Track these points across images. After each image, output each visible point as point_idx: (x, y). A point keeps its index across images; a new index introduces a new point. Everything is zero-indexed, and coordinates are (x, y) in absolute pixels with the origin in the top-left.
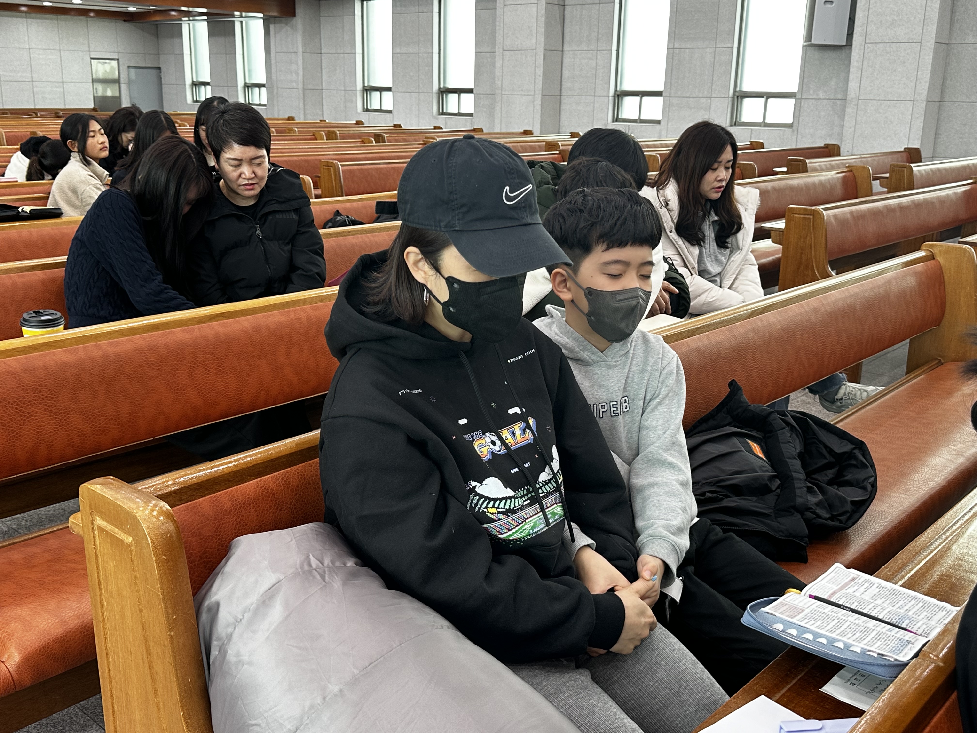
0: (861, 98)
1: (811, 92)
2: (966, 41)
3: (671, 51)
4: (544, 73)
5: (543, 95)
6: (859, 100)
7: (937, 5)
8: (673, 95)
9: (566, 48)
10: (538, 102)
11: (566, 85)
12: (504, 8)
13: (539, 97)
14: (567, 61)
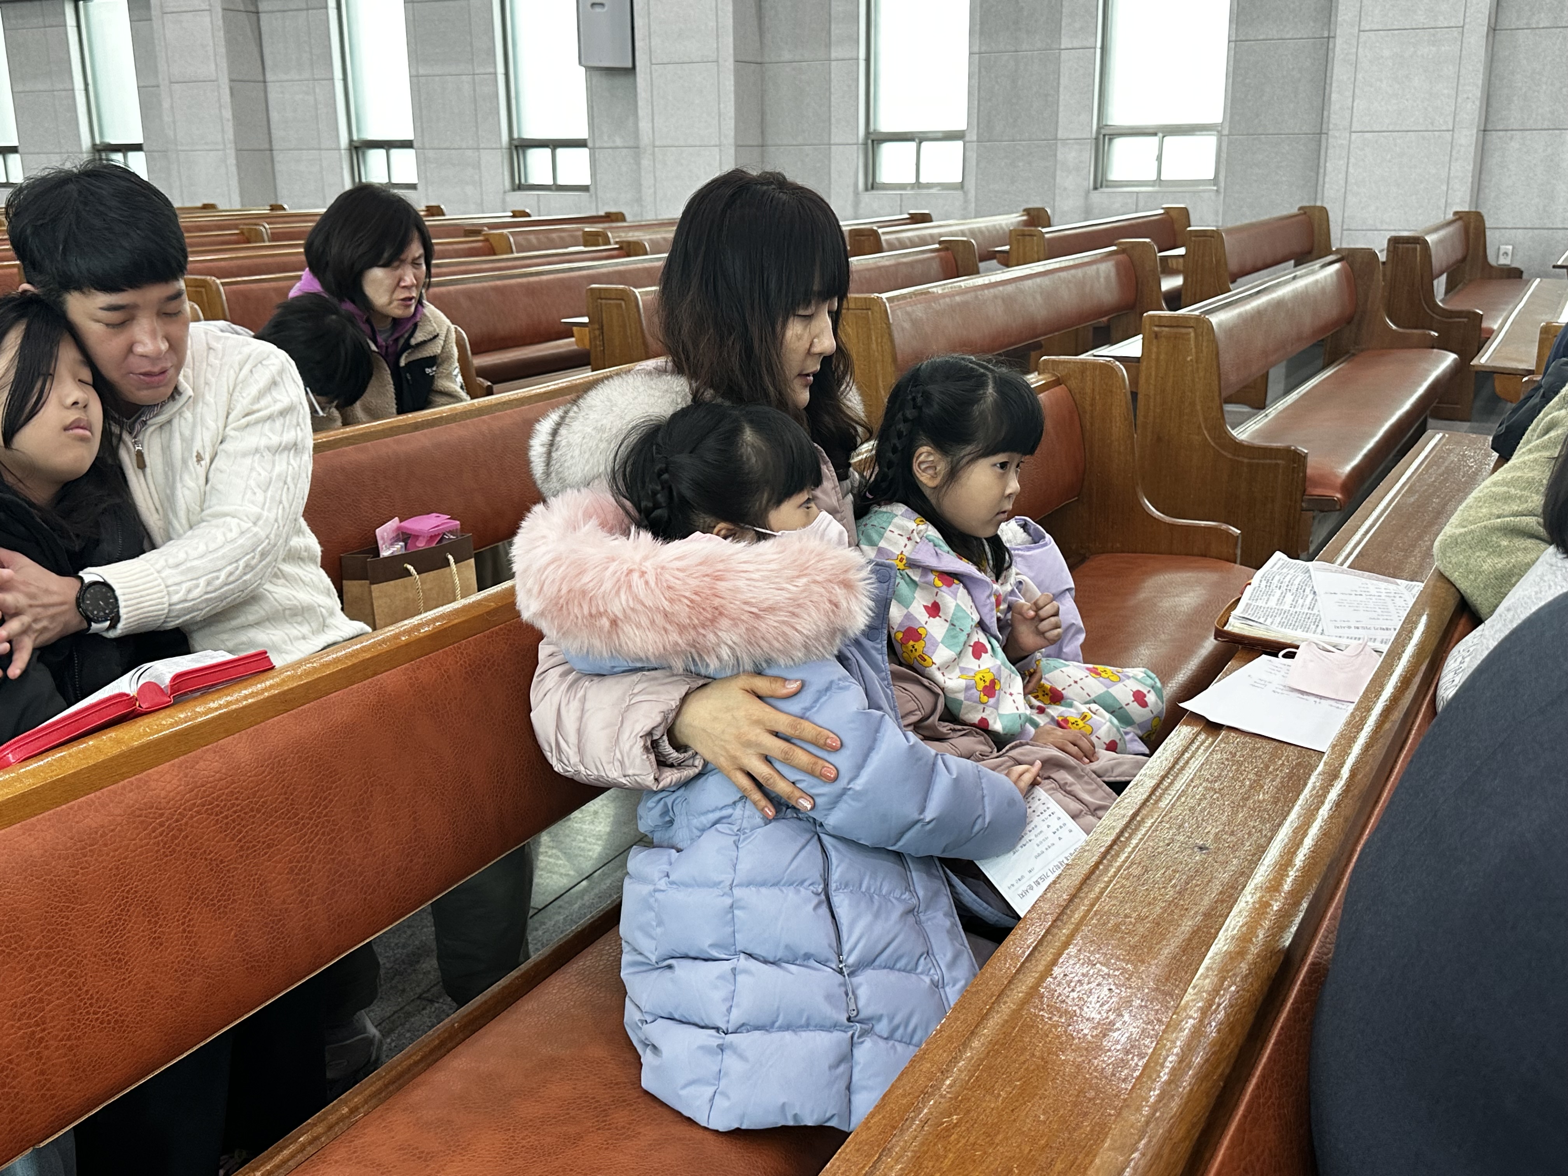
0: (657, 143)
1: (606, 138)
2: (783, 59)
3: (415, 79)
4: (234, 116)
5: (238, 150)
6: (654, 147)
7: (730, 8)
8: (427, 146)
9: (270, 77)
10: (232, 161)
11: (277, 133)
12: (162, 18)
13: (231, 153)
14: (273, 96)
